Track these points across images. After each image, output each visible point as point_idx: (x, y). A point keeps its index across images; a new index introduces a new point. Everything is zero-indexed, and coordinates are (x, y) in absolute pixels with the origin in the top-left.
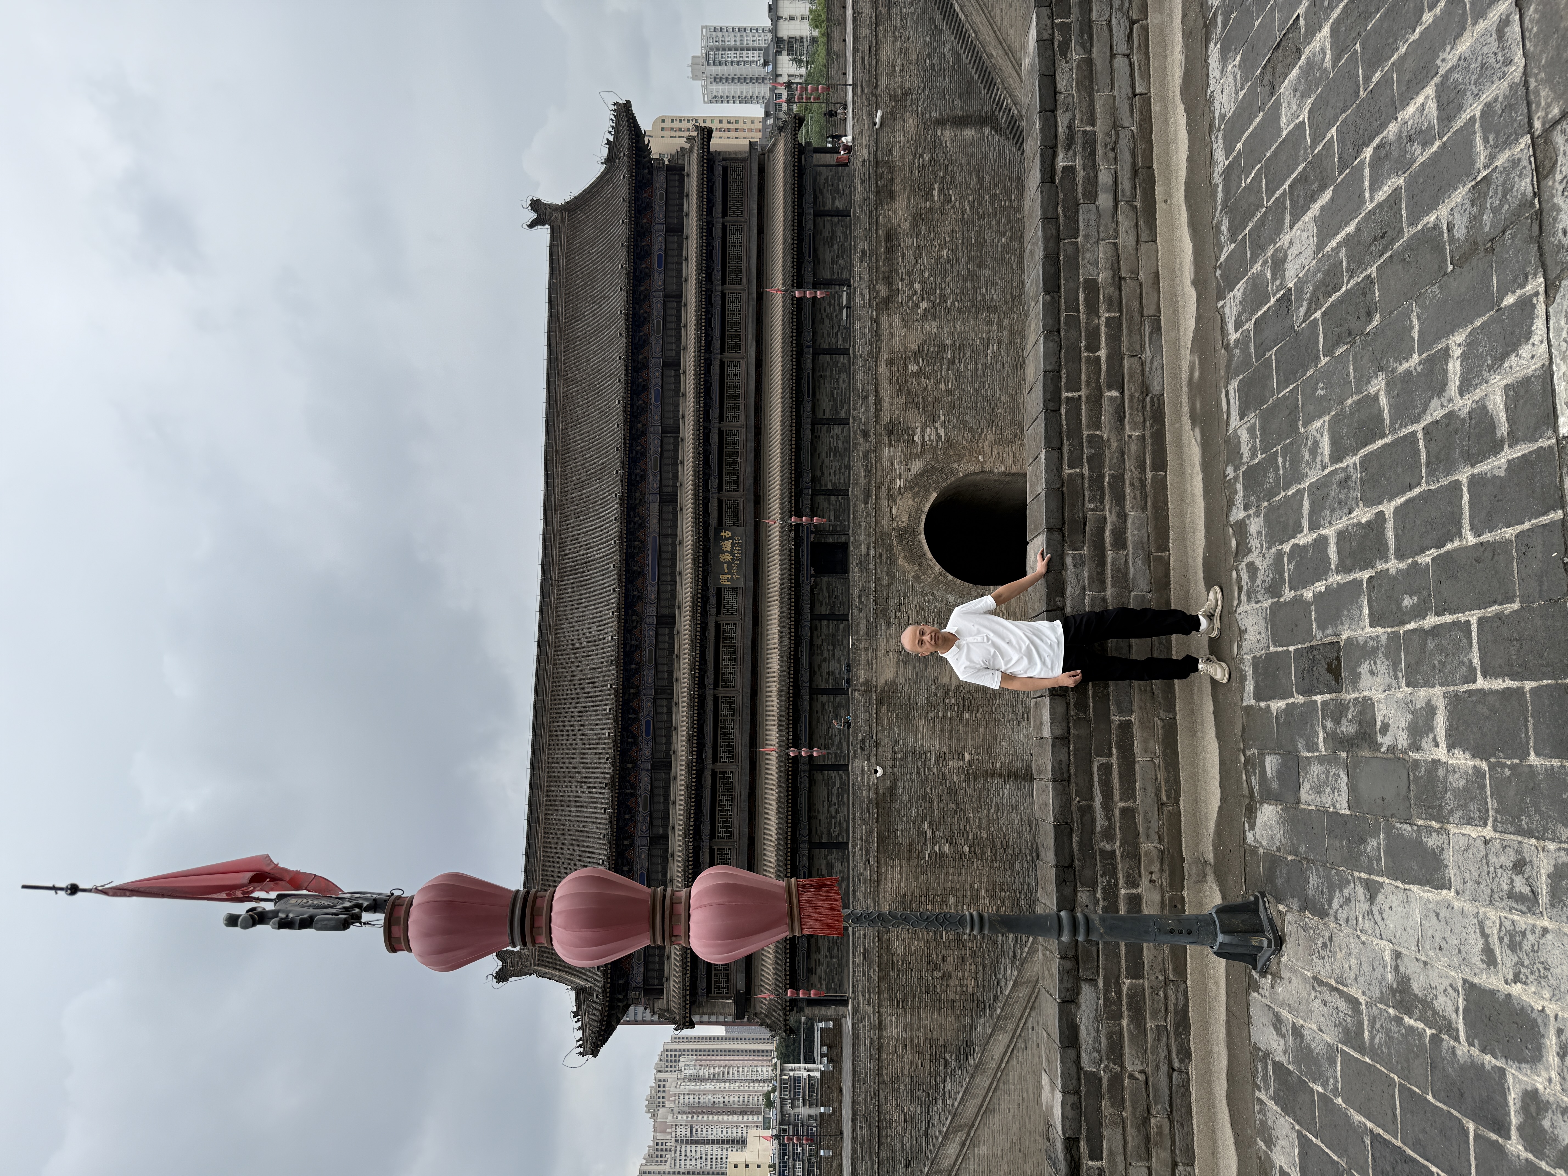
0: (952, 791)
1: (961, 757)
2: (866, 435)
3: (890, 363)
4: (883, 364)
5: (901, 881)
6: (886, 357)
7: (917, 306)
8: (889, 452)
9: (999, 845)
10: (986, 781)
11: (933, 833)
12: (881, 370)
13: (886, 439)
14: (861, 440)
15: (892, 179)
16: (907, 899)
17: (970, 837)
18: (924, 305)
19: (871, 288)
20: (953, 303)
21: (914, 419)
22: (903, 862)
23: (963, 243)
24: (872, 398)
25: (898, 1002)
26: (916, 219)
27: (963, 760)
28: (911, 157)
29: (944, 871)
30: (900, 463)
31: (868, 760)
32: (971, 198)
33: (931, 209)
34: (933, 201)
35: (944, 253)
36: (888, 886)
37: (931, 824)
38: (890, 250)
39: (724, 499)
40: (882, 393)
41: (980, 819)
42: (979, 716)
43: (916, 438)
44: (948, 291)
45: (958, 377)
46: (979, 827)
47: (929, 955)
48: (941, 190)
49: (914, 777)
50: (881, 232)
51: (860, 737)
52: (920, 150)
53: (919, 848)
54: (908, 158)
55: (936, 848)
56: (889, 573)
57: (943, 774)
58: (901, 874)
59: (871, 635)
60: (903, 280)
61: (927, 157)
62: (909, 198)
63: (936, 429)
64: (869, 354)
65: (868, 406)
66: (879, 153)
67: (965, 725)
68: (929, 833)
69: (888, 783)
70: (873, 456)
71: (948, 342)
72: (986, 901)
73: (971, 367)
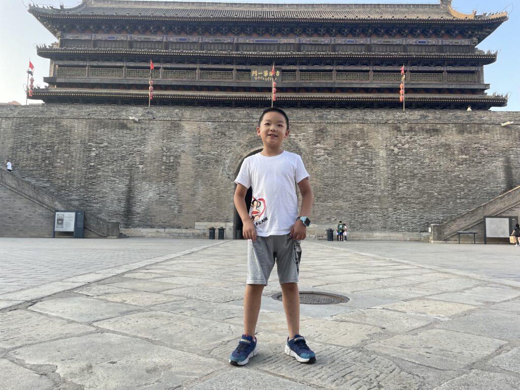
0: (123, 158)
1: (142, 163)
2: (321, 117)
3: (362, 130)
4: (361, 127)
5: (78, 131)
6: (365, 129)
7: (395, 146)
8: (311, 130)
9: (94, 181)
10: (127, 176)
11: (102, 147)
12: (357, 126)
13: (318, 128)
14: (317, 115)
15: (470, 133)
16: (68, 133)
17: (98, 166)
18: (396, 150)
19: (405, 121)
20: (397, 165)
21: (329, 143)
22: (87, 131)
23: (433, 171)
24: (341, 121)
25: (18, 127)
26: (447, 147)
27: (140, 164)
28: (485, 143)
29: (82, 153)
30: (304, 136)
31: (142, 116)
32: (461, 176)
33: (453, 154)
34: (459, 155)
35: (427, 161)
36: (76, 123)
37: (107, 146)
38: (427, 131)
39: (296, 73)
40: (344, 127)
41: (108, 172)
42: (163, 174)
43: (318, 145)
44: (404, 163)
45: (353, 168)
46: (104, 171)
47: (39, 144)
48: (466, 160)
49: (132, 139)
50: (439, 126)
51: (154, 112)
52: (490, 149)
53: (95, 140)
54: (485, 142)
55: (94, 149)
56: (243, 129)
57: (132, 154)
58: (82, 130)
59: (209, 119)
60: (411, 138)
61: (486, 152)
62: (460, 141)
63: (324, 155)
64: (367, 120)
65: (337, 119)
66: (486, 126)
67: (158, 166)
68: (102, 145)
69: (129, 125)
70: (308, 121)
71: (374, 163)
72: (65, 173)
73: (359, 175)
